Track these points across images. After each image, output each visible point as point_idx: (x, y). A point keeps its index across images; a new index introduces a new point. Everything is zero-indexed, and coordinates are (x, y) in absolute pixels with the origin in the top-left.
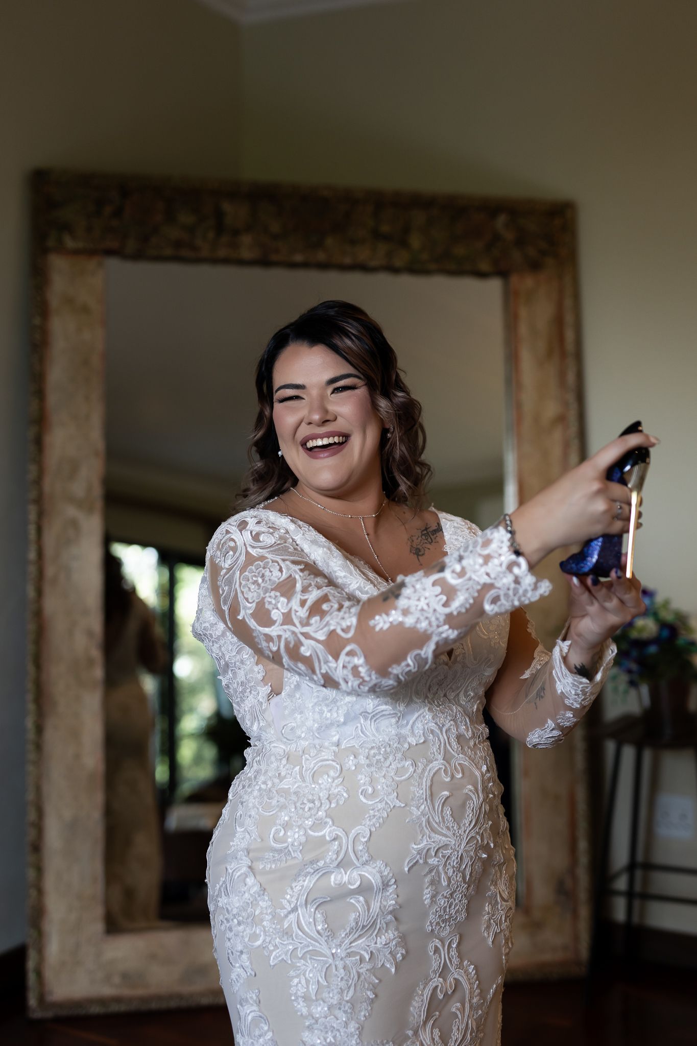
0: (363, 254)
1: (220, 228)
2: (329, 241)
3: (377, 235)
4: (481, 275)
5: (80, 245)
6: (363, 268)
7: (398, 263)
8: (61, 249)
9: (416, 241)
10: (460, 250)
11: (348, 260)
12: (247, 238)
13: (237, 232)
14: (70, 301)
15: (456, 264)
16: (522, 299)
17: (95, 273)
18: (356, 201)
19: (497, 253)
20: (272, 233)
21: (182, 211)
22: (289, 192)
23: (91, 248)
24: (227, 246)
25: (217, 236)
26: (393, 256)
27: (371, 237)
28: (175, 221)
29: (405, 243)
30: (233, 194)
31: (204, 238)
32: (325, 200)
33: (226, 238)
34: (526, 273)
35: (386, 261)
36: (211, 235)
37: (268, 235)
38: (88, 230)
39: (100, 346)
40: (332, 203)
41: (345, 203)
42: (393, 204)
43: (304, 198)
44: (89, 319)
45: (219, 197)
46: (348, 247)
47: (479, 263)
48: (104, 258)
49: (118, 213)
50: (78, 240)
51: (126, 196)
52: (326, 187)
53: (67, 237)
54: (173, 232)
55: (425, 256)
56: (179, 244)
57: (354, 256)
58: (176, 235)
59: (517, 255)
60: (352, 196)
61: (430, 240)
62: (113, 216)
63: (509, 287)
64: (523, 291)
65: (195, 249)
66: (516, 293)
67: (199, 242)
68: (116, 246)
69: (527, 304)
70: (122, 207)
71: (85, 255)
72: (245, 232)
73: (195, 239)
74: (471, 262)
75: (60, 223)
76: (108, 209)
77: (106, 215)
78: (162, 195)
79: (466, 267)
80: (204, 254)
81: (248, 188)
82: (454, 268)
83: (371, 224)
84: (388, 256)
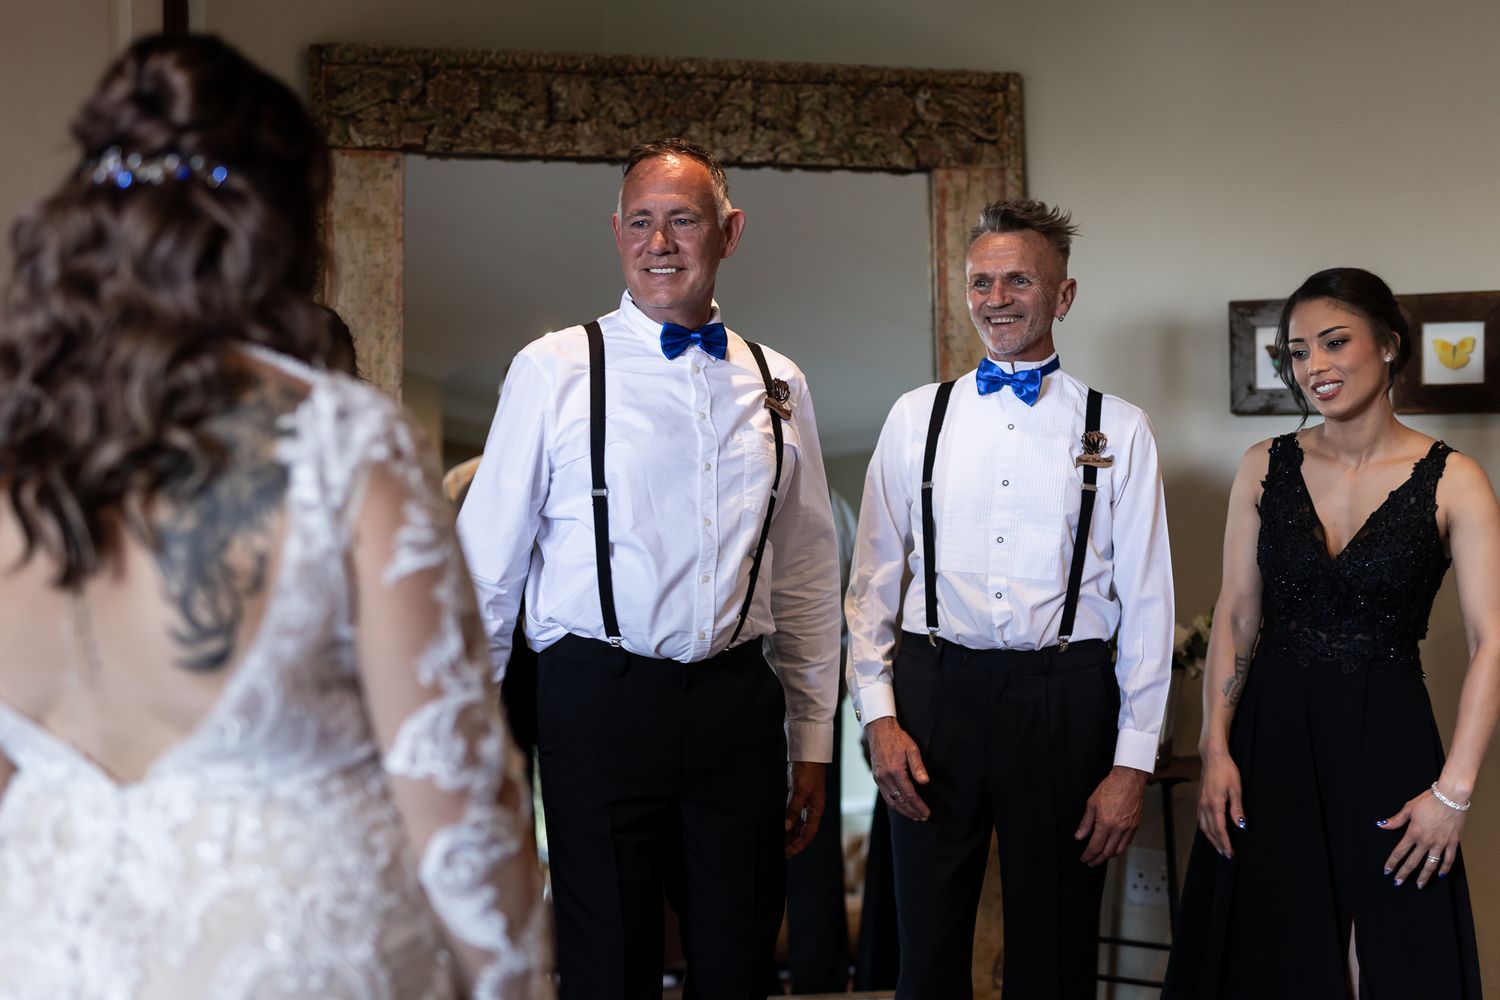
1: (551, 116)
3: (758, 122)
4: (896, 170)
5: (370, 141)
6: (742, 164)
8: (347, 147)
9: (808, 129)
10: (868, 140)
12: (586, 129)
13: (574, 121)
14: (358, 212)
15: (864, 158)
16: (951, 202)
17: (390, 176)
18: (731, 78)
19: (914, 142)
20: (619, 121)
21: (502, 95)
22: (642, 68)
23: (384, 144)
24: (559, 139)
25: (547, 126)
26: (778, 149)
27: (750, 125)
28: (493, 108)
29: (793, 130)
30: (568, 72)
31: (531, 129)
32: (689, 77)
33: (557, 129)
34: (956, 168)
35: (770, 156)
36: (540, 125)
37: (614, 122)
38: (382, 121)
39: (397, 269)
40: (699, 80)
41: (716, 81)
42: (780, 81)
43: (662, 75)
44: (382, 235)
45: (549, 76)
46: (718, 137)
47: (895, 155)
48: (400, 156)
49: (419, 99)
50: (366, 134)
51: (427, 77)
52: (691, 60)
53: (352, 130)
54: (491, 122)
55: (820, 147)
56: (496, 137)
57: (726, 150)
58: (493, 127)
59: (944, 144)
60: (725, 72)
61: (827, 126)
62: (413, 102)
63: (934, 187)
64: (951, 191)
65: (519, 143)
66: (943, 194)
67: (523, 134)
68: (418, 141)
69: (957, 208)
70: (424, 91)
71: (377, 152)
72: (583, 121)
73: (519, 131)
74: (884, 155)
75: (342, 113)
76: (406, 94)
77: (404, 101)
78: (476, 74)
79: (877, 161)
80: (530, 150)
81: (587, 64)
82: (857, 162)
83: (749, 108)
84: (772, 149)
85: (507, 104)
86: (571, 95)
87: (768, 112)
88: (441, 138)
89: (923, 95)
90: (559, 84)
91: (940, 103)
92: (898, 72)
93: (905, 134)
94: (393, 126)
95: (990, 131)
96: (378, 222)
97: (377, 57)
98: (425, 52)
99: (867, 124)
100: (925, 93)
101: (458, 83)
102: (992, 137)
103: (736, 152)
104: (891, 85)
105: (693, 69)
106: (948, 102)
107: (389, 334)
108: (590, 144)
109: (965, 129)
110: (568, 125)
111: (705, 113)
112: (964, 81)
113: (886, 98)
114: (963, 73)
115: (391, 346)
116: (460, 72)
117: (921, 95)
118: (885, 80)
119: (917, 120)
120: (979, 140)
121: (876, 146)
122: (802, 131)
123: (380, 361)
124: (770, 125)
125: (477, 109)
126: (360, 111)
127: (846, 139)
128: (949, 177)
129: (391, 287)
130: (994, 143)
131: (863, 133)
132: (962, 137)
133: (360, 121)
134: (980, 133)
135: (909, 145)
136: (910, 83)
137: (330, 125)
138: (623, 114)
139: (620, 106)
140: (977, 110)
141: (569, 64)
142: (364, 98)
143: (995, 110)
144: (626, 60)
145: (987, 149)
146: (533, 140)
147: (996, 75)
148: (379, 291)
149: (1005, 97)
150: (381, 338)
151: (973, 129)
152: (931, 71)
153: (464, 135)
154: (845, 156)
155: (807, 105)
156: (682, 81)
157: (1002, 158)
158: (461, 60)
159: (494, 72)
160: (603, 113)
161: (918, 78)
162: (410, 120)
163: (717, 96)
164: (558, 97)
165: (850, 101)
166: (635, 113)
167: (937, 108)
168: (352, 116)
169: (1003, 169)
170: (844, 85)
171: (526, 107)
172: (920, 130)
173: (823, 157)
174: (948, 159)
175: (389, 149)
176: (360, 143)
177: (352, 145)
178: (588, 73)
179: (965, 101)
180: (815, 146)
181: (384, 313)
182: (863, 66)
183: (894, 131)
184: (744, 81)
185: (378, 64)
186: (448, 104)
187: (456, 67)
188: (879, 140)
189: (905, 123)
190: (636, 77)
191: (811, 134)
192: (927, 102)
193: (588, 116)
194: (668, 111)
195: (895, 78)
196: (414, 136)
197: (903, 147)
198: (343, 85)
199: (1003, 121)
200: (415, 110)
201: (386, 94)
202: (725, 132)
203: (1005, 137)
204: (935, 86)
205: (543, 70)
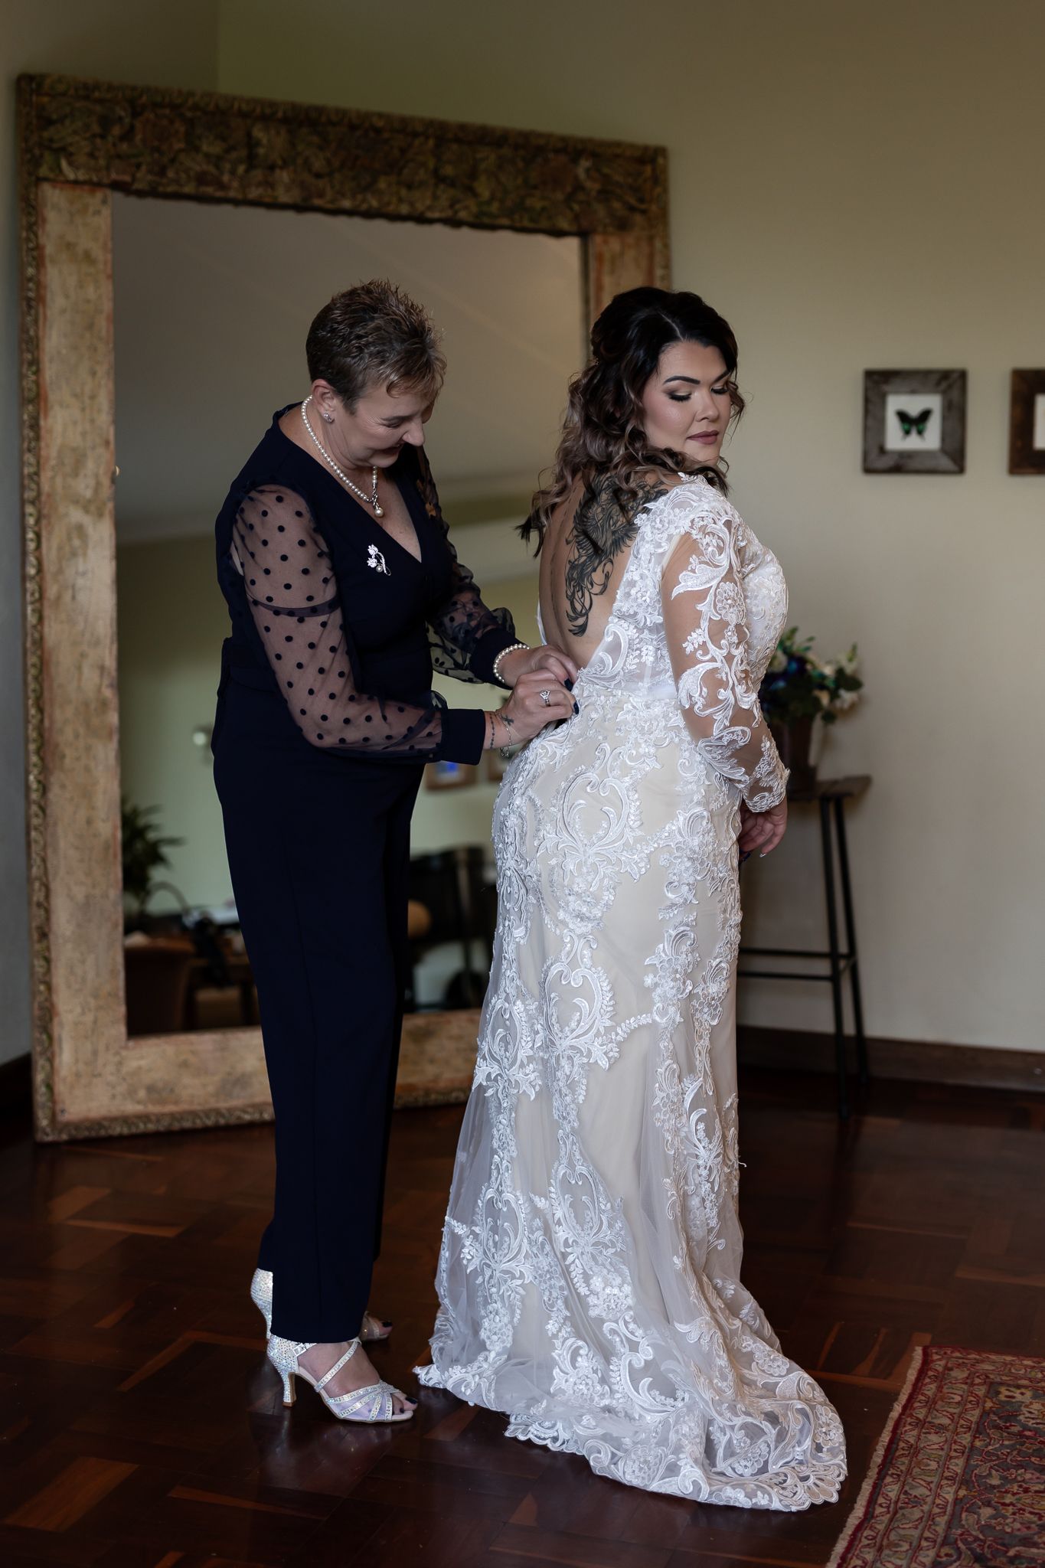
0: (422, 201)
1: (251, 161)
2: (382, 184)
3: (440, 179)
4: (558, 233)
5: (81, 176)
6: (421, 219)
7: (463, 215)
8: (58, 180)
9: (484, 189)
10: (536, 203)
11: (404, 209)
12: (284, 176)
13: (272, 168)
14: (69, 246)
15: (532, 220)
16: (607, 267)
17: (98, 212)
18: (415, 135)
19: (576, 207)
20: (314, 170)
21: (206, 138)
22: (335, 119)
23: (95, 179)
24: (259, 185)
25: (247, 171)
26: (458, 206)
27: (432, 181)
28: (197, 149)
29: (471, 190)
30: (266, 119)
31: (233, 172)
32: (378, 131)
33: (258, 174)
34: (611, 234)
35: (449, 213)
36: (241, 169)
37: (310, 171)
38: (92, 155)
39: (107, 306)
40: (386, 135)
41: (401, 136)
42: (458, 140)
43: (353, 127)
44: (92, 270)
45: (250, 122)
46: (404, 192)
47: (560, 219)
48: (108, 192)
49: (128, 136)
50: (77, 168)
51: (135, 114)
52: (380, 115)
53: (64, 164)
54: (197, 165)
55: (495, 207)
56: (201, 179)
57: (412, 204)
58: (198, 168)
59: (600, 211)
60: (409, 128)
61: (500, 187)
62: (122, 139)
63: (591, 251)
64: (606, 255)
65: (222, 186)
66: (600, 258)
67: (226, 178)
68: (127, 178)
69: (612, 272)
70: (132, 128)
71: (86, 187)
72: (282, 168)
73: (222, 174)
74: (548, 218)
75: (55, 146)
76: (116, 131)
77: (114, 137)
78: (182, 114)
79: (544, 224)
80: (232, 194)
81: (284, 112)
82: (526, 223)
83: (431, 164)
84: (452, 206)
85: (211, 147)
86: (269, 140)
87: (448, 170)
88: (150, 177)
89: (585, 163)
90: (258, 130)
91: (598, 172)
92: (563, 139)
93: (570, 198)
94: (102, 162)
95: (641, 200)
96: (88, 258)
97: (87, 91)
98: (134, 88)
99: (535, 187)
100: (585, 161)
101: (165, 122)
102: (643, 207)
103: (420, 207)
104: (557, 151)
105: (380, 124)
106: (606, 170)
107: (102, 370)
108: (287, 190)
109: (619, 198)
110: (267, 171)
111: (392, 167)
112: (619, 151)
113: (552, 164)
114: (618, 144)
115: (103, 382)
116: (167, 111)
117: (582, 162)
118: (551, 146)
119: (579, 187)
120: (632, 209)
121: (543, 209)
122: (478, 190)
123: (93, 397)
124: (452, 183)
125: (181, 151)
126: (71, 144)
127: (516, 200)
128: (606, 242)
129: (103, 324)
130: (644, 212)
131: (532, 195)
132: (617, 205)
133: (71, 154)
134: (633, 201)
135: (571, 209)
136: (574, 149)
137: (42, 156)
138: (318, 164)
139: (315, 155)
140: (629, 180)
141: (268, 111)
142: (75, 132)
143: (644, 181)
144: (320, 110)
145: (638, 218)
146: (235, 184)
147: (646, 148)
148: (90, 326)
149: (654, 170)
150: (94, 374)
151: (626, 198)
152: (591, 141)
153: (171, 174)
154: (517, 217)
155: (483, 166)
156: (371, 134)
157: (650, 227)
158: (167, 99)
159: (198, 114)
160: (300, 161)
161: (579, 146)
162: (119, 156)
163: (403, 151)
164: (258, 143)
165: (521, 164)
166: (329, 162)
167: (596, 176)
168: (63, 149)
169: (651, 240)
170: (516, 147)
171: (228, 151)
172: (581, 196)
173: (497, 217)
174: (605, 225)
175: (95, 185)
176: (71, 176)
177: (62, 178)
178: (286, 121)
179: (619, 170)
180: (490, 205)
181: (95, 350)
182: (531, 131)
183: (559, 196)
184: (427, 138)
185: (87, 98)
186: (156, 143)
187: (162, 106)
188: (546, 203)
189: (569, 189)
190: (329, 128)
191: (486, 194)
192: (588, 171)
193: (285, 165)
194: (359, 163)
195: (559, 145)
196: (122, 173)
197: (567, 211)
198: (54, 117)
199: (651, 192)
200: (124, 147)
201: (96, 128)
202: (409, 187)
203: (654, 208)
204: (594, 155)
205: (243, 115)
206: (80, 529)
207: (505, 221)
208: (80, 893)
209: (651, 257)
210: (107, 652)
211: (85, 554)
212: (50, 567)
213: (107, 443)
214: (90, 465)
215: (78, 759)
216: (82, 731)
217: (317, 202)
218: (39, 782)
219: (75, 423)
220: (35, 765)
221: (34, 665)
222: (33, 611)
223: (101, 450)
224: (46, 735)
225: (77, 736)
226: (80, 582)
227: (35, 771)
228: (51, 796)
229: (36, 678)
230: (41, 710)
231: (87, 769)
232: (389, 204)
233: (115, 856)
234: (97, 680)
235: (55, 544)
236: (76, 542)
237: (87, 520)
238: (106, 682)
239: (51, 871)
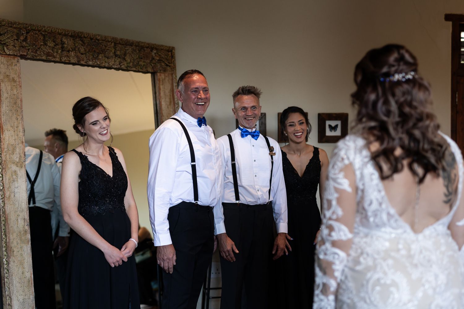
1: (63, 49)
2: (100, 57)
5: (11, 53)
8: (3, 54)
10: (142, 63)
11: (106, 65)
12: (72, 54)
13: (69, 51)
14: (8, 76)
15: (141, 69)
17: (16, 65)
18: (109, 42)
19: (153, 65)
20: (81, 52)
21: (49, 41)
22: (86, 36)
23: (15, 54)
24: (65, 56)
25: (61, 52)
26: (121, 64)
27: (114, 56)
28: (46, 44)
29: (124, 59)
30: (66, 35)
31: (57, 52)
32: (98, 40)
33: (65, 53)
34: (162, 73)
36: (60, 51)
37: (80, 53)
38: (14, 46)
39: (20, 96)
40: (101, 42)
41: (105, 42)
42: (120, 44)
43: (91, 39)
44: (15, 84)
45: (61, 36)
46: (106, 59)
47: (149, 68)
48: (19, 58)
49: (25, 40)
50: (10, 50)
51: (27, 33)
52: (99, 35)
53: (5, 48)
54: (47, 50)
56: (48, 54)
59: (159, 66)
60: (107, 40)
61: (133, 58)
62: (23, 41)
63: (156, 78)
64: (161, 79)
65: (54, 57)
66: (159, 80)
67: (55, 54)
68: (25, 54)
69: (163, 84)
70: (26, 37)
71: (12, 56)
73: (54, 53)
74: (146, 68)
75: (2, 43)
76: (22, 38)
77: (21, 40)
78: (41, 33)
80: (57, 59)
81: (71, 34)
83: (113, 51)
84: (119, 64)
85: (51, 44)
86: (68, 42)
87: (118, 53)
88: (32, 54)
90: (64, 39)
91: (158, 54)
92: (148, 44)
93: (151, 62)
94: (17, 48)
95: (169, 63)
96: (14, 80)
97: (11, 24)
98: (27, 24)
99: (142, 59)
100: (155, 51)
101: (37, 35)
102: (170, 65)
103: (111, 64)
104: (147, 48)
105: (99, 38)
106: (160, 54)
107: (19, 118)
108: (73, 59)
109: (164, 62)
110: (68, 52)
111: (103, 51)
112: (162, 48)
113: (146, 51)
114: (162, 46)
115: (20, 122)
116: (37, 32)
117: (154, 51)
118: (145, 46)
119: (153, 59)
120: (167, 65)
122: (126, 59)
123: (17, 127)
124: (119, 57)
125: (41, 45)
126: (8, 42)
127: (137, 62)
128: (160, 75)
129: (19, 102)
130: (170, 66)
131: (141, 61)
132: (163, 64)
133: (8, 46)
134: (167, 63)
135: (151, 65)
138: (82, 50)
139: (81, 47)
140: (166, 57)
141: (66, 33)
142: (8, 38)
143: (169, 57)
144: (82, 33)
145: (168, 68)
146: (58, 56)
147: (170, 47)
148: (15, 103)
149: (171, 54)
150: (17, 119)
151: (165, 62)
152: (155, 44)
153: (38, 53)
155: (128, 52)
156: (97, 41)
157: (172, 71)
158: (37, 28)
159: (46, 33)
160: (77, 49)
161: (152, 46)
162: (22, 46)
163: (106, 47)
164: (65, 43)
165: (138, 51)
166: (85, 50)
167: (158, 55)
168: (5, 44)
169: (172, 74)
170: (136, 46)
171: (56, 46)
172: (154, 61)
173: (132, 67)
174: (160, 70)
175: (15, 56)
176: (8, 53)
177: (5, 54)
178: (72, 36)
179: (163, 54)
180: (130, 64)
181: (17, 111)
182: (140, 41)
183: (148, 61)
184: (112, 43)
185: (11, 27)
186: (34, 42)
187: (35, 30)
188: (145, 63)
189: (151, 59)
190: (85, 39)
191: (129, 60)
192: (155, 53)
193: (73, 50)
194: (93, 50)
195: (147, 46)
196: (24, 52)
197: (151, 66)
198: (2, 33)
199: (171, 60)
200: (24, 43)
201: (15, 37)
202: (108, 58)
203: (172, 65)
204: (156, 49)
205: (60, 34)
206: (15, 171)
207: (134, 69)
208: (21, 298)
209: (172, 79)
210: (26, 213)
211: (17, 181)
212: (6, 186)
213: (23, 142)
214: (18, 150)
215: (18, 252)
216: (19, 242)
217: (82, 62)
218: (7, 261)
219: (12, 136)
220: (5, 255)
221: (3, 220)
222: (2, 201)
223: (21, 145)
224: (8, 244)
225: (18, 244)
226: (16, 190)
227: (5, 258)
228: (10, 265)
229: (4, 225)
230: (6, 236)
231: (21, 255)
232: (102, 63)
233: (32, 284)
234: (23, 224)
235: (7, 177)
236: (14, 177)
237: (17, 169)
238: (26, 224)
239: (11, 292)
